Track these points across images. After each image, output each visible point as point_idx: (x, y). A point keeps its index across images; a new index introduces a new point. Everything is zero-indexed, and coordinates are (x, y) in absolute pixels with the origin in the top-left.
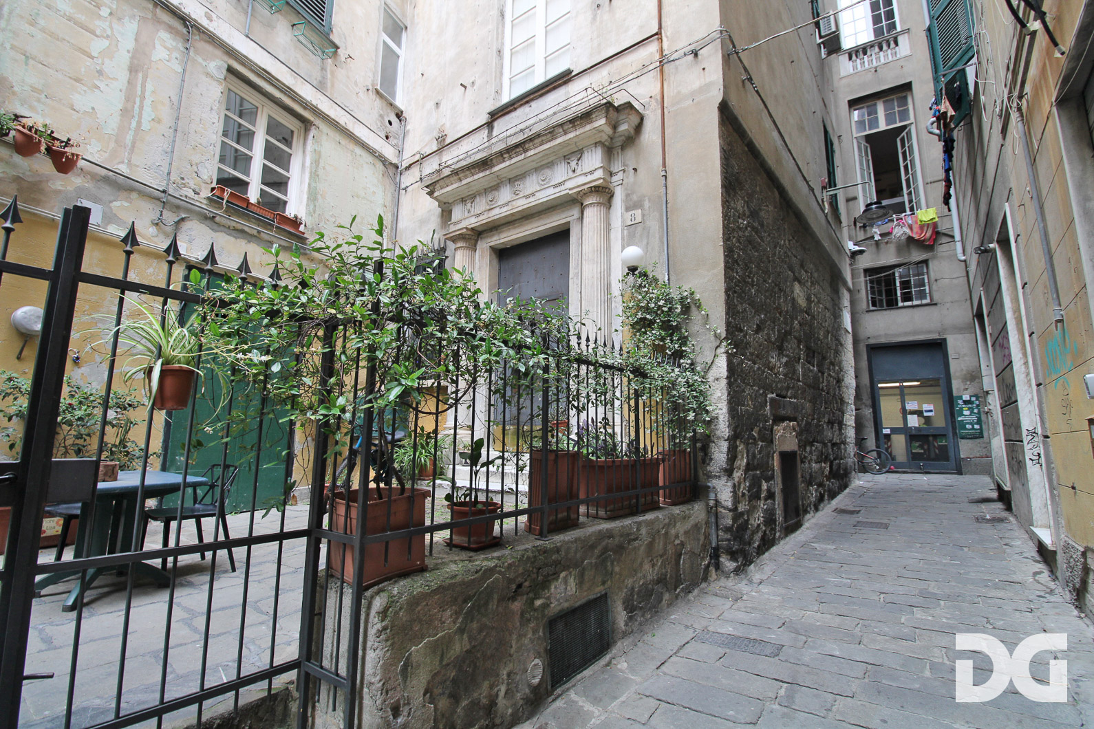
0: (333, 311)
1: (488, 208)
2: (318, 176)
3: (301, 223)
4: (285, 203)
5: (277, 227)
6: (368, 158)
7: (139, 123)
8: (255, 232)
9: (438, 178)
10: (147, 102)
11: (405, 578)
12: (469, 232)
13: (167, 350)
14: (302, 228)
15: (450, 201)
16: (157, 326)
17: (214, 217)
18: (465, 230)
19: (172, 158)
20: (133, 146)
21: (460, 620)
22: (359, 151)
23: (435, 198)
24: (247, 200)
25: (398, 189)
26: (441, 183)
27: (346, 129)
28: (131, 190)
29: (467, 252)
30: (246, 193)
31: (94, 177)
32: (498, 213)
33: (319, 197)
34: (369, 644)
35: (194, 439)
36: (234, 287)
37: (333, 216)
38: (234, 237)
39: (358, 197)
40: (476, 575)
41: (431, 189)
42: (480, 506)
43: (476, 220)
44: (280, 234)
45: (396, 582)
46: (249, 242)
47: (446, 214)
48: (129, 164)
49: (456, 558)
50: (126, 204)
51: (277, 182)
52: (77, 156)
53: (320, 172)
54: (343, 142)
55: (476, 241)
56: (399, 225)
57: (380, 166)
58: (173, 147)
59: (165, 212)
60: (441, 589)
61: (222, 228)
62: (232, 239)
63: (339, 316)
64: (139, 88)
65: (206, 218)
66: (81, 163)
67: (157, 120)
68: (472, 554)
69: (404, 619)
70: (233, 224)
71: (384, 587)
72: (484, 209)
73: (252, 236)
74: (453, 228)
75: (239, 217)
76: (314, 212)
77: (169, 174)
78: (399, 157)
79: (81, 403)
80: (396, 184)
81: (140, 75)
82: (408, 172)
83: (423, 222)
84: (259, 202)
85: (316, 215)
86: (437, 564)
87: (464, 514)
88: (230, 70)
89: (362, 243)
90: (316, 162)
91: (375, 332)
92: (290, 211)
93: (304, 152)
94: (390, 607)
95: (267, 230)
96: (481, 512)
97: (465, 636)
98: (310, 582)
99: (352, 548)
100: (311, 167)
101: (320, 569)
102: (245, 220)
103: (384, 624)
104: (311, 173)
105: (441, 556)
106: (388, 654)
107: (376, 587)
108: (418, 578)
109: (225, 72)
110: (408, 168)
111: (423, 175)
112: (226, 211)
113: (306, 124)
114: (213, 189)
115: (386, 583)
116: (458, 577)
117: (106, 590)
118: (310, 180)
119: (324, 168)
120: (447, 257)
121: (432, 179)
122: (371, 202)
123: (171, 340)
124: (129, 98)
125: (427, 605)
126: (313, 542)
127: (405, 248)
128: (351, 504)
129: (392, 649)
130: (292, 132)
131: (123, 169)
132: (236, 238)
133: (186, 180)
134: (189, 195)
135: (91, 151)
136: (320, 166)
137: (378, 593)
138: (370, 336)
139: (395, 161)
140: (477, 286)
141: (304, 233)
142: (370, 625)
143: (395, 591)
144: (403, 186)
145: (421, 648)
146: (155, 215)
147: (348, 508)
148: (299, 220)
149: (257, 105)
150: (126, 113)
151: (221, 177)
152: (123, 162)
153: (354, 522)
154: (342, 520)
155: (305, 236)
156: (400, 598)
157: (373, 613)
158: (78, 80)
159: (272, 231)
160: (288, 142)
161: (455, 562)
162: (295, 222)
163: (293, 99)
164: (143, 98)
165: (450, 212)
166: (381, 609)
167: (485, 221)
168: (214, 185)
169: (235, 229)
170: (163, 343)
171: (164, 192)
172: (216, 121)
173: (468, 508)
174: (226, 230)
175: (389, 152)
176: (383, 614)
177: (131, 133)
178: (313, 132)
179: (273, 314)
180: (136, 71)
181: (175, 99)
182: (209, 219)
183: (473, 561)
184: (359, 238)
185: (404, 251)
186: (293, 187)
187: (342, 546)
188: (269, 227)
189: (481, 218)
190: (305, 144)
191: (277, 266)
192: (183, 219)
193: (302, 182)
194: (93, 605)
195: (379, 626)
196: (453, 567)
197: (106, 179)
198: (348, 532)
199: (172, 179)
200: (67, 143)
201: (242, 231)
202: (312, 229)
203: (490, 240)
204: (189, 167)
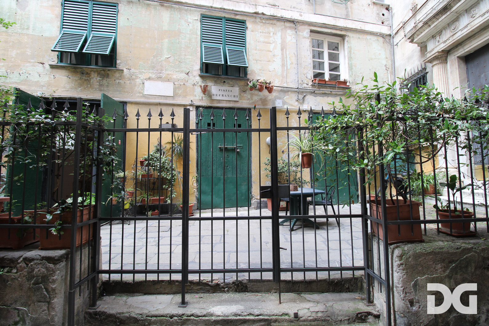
0: (358, 123)
1: (452, 34)
2: (351, 58)
3: (347, 82)
4: (340, 75)
5: (338, 87)
6: (373, 38)
7: (287, 67)
8: (329, 92)
9: (415, 31)
10: (288, 58)
11: (411, 244)
12: (440, 54)
13: (303, 148)
14: (348, 84)
15: (425, 41)
16: (299, 140)
17: (314, 91)
18: (437, 54)
19: (298, 75)
20: (287, 76)
21: (448, 271)
22: (369, 37)
23: (415, 43)
24: (325, 80)
25: (392, 46)
26: (417, 33)
27: (362, 30)
28: (288, 91)
29: (440, 66)
30: (324, 77)
31: (278, 91)
32: (459, 35)
33: (353, 67)
34: (394, 269)
35: (315, 179)
36: (320, 121)
37: (361, 73)
38: (322, 97)
39: (372, 59)
40: (457, 250)
41: (412, 39)
42: (457, 213)
43: (445, 45)
44: (339, 90)
45: (406, 244)
46: (328, 97)
47: (423, 48)
48: (287, 83)
49: (444, 239)
50: (288, 97)
51: (335, 68)
52: (273, 86)
53: (352, 56)
54: (361, 37)
55: (447, 57)
56: (396, 64)
57: (381, 39)
58: (298, 71)
59: (299, 95)
60: (433, 253)
61: (318, 95)
62: (321, 98)
63: (361, 124)
64: (285, 55)
65: (312, 93)
66: (274, 88)
67: (292, 63)
68: (454, 238)
69: (412, 263)
70: (321, 92)
71: (400, 245)
72: (449, 36)
73: (329, 94)
74: (428, 55)
75: (323, 88)
76: (352, 74)
77: (298, 81)
78: (390, 29)
79: (286, 166)
80: (391, 45)
81: (284, 50)
82: (397, 35)
83: (409, 58)
84: (329, 80)
85: (353, 76)
86: (430, 240)
87: (447, 216)
88: (312, 31)
89: (368, 88)
90: (350, 52)
91: (377, 129)
92: (342, 79)
93: (344, 50)
94: (404, 255)
95: (334, 89)
96: (459, 216)
97: (452, 280)
98: (365, 236)
99: (381, 225)
100: (348, 55)
101: (369, 232)
102: (325, 89)
103: (401, 262)
104: (348, 58)
105: (433, 236)
106: (405, 276)
107: (396, 245)
108: (419, 245)
109: (309, 33)
110: (396, 33)
111: (406, 32)
112: (318, 88)
113: (342, 37)
114: (313, 81)
115: (401, 244)
116: (444, 249)
117: (300, 226)
118: (348, 61)
119: (354, 53)
120: (427, 72)
121: (412, 33)
122: (379, 59)
123: (303, 144)
124: (283, 60)
125: (425, 259)
126: (364, 220)
127: (390, 84)
128: (378, 206)
129: (407, 275)
130: (338, 43)
131: (285, 85)
132: (323, 97)
133: (304, 81)
134: (305, 86)
135: (276, 83)
136: (352, 53)
137: (397, 247)
138: (375, 131)
139: (388, 33)
140: (438, 91)
141: (349, 86)
142: (394, 261)
143: (406, 248)
144: (395, 44)
145: (423, 279)
146: (296, 98)
147: (377, 207)
148: (346, 81)
149: (322, 39)
150: (283, 65)
151: (315, 74)
152: (285, 83)
153: (381, 214)
154: (375, 212)
155: (350, 87)
156: (408, 252)
157: (395, 256)
158: (269, 61)
159: (336, 89)
160: (337, 48)
161: (442, 241)
162: (345, 82)
163: (336, 29)
164: (286, 57)
165: (426, 47)
166: (399, 255)
167: (451, 43)
168: (313, 79)
169: (322, 94)
170: (301, 146)
171: (298, 88)
172: (309, 54)
173: (448, 214)
174: (319, 95)
175: (385, 30)
176: (401, 257)
177: (285, 71)
178: (347, 39)
179: (335, 128)
180: (283, 49)
181: (296, 53)
182: (313, 93)
183: (455, 243)
184: (366, 86)
185: (390, 85)
186: (342, 68)
187: (377, 224)
188: (335, 88)
189: (448, 42)
190: (344, 46)
191: (334, 108)
192: (305, 96)
193: (345, 64)
194: (297, 231)
195: (399, 262)
196: (441, 243)
197: (281, 91)
198: (379, 218)
199: (299, 83)
200: (270, 83)
201: (325, 93)
202: (352, 83)
203: (456, 53)
204: (304, 76)
